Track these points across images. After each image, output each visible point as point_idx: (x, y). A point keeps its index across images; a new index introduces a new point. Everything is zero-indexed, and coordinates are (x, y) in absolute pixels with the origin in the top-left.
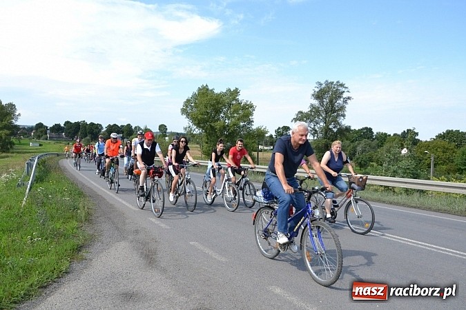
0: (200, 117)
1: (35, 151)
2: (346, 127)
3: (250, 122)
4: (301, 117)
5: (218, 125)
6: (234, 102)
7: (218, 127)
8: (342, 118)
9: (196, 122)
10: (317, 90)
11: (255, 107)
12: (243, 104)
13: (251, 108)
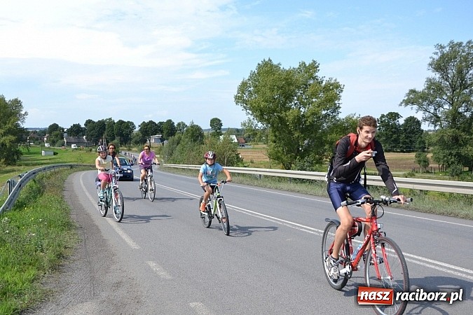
0: (263, 105)
1: (48, 161)
3: (336, 108)
4: (414, 98)
5: (290, 116)
6: (311, 82)
7: (291, 118)
9: (258, 114)
10: (436, 57)
11: (342, 87)
12: (324, 83)
13: (337, 88)
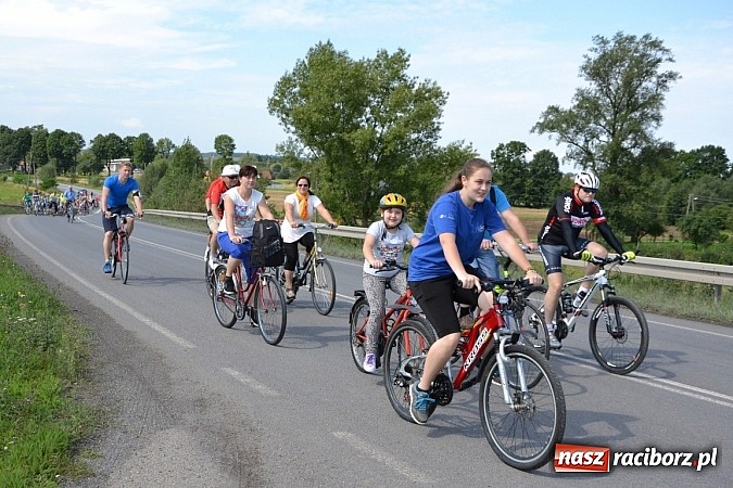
0: (315, 117)
2: (663, 144)
3: (434, 130)
4: (555, 121)
5: (356, 139)
6: (396, 84)
7: (358, 142)
8: (654, 123)
9: (307, 130)
10: (594, 56)
11: (445, 95)
12: (416, 87)
13: (437, 97)
